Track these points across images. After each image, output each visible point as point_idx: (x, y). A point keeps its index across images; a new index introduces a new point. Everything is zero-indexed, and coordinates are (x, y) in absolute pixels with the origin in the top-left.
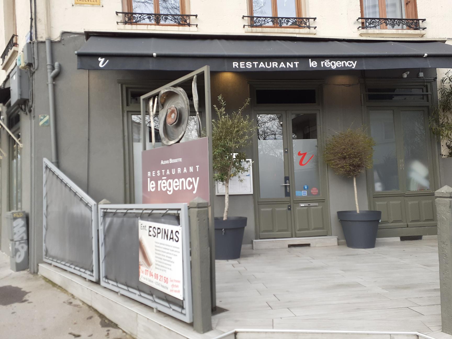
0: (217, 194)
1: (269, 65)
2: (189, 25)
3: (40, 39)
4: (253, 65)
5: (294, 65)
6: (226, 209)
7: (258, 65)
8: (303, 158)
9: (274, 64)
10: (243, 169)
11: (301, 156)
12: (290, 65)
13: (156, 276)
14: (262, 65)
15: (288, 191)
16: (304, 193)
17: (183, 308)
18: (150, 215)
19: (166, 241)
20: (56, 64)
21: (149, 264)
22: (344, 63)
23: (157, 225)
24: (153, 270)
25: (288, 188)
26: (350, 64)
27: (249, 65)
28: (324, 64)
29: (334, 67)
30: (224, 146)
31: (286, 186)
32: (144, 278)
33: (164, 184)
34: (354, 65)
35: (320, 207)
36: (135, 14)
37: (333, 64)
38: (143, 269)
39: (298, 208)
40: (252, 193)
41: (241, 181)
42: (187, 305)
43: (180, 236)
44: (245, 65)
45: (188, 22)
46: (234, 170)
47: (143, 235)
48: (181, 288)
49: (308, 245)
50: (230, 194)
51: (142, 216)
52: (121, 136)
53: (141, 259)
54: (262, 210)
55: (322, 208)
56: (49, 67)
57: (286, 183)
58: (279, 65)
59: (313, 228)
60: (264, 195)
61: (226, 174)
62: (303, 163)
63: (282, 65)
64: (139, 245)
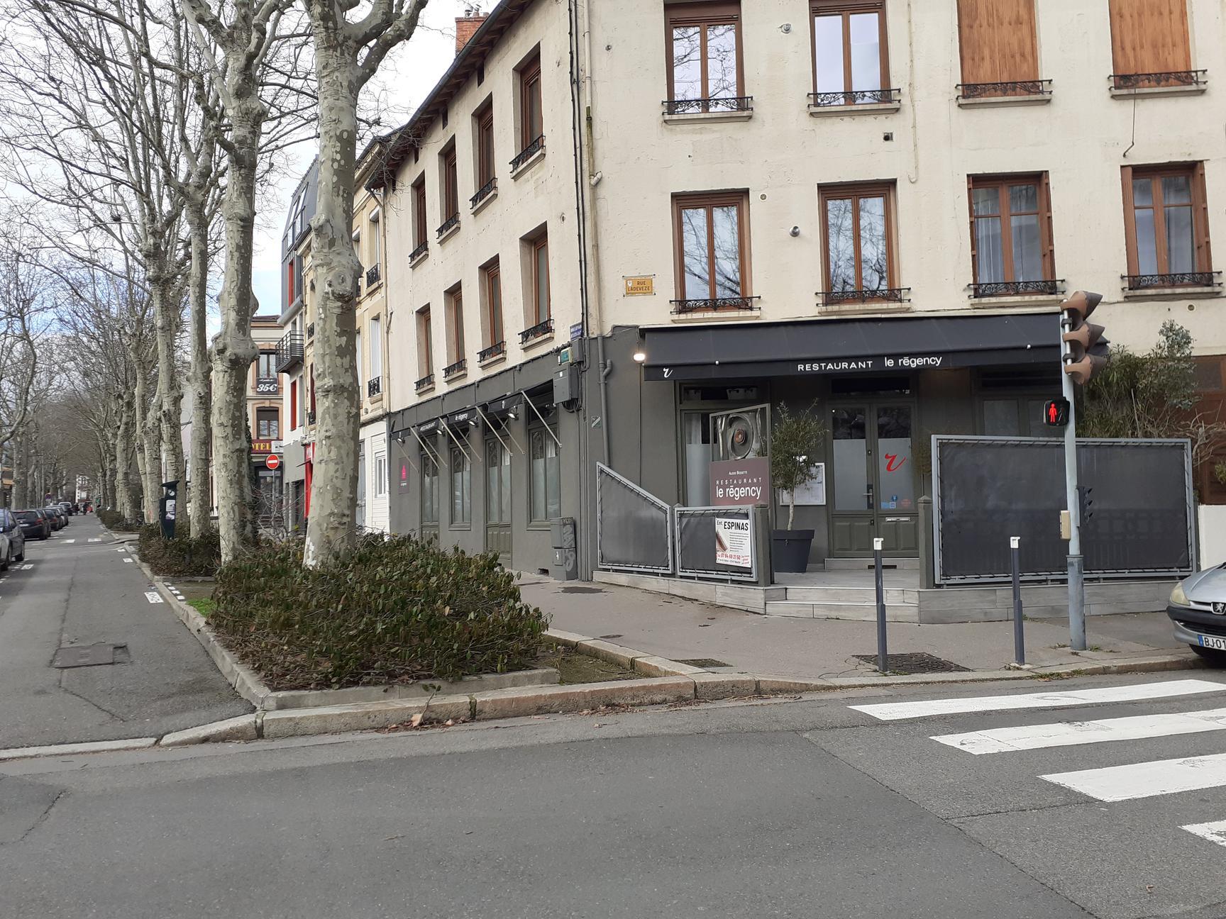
0: (781, 504)
1: (838, 366)
2: (751, 309)
3: (592, 336)
4: (820, 367)
5: (867, 365)
6: (790, 520)
7: (826, 367)
8: (891, 462)
9: (845, 365)
10: (812, 477)
11: (889, 460)
12: (862, 365)
13: (731, 556)
14: (830, 366)
15: (871, 502)
16: (892, 506)
17: (751, 573)
18: (725, 513)
19: (738, 531)
20: (608, 362)
21: (724, 549)
22: (927, 361)
23: (731, 521)
24: (728, 552)
25: (871, 499)
26: (933, 361)
27: (816, 367)
28: (902, 362)
29: (914, 366)
30: (787, 452)
31: (868, 496)
32: (721, 559)
33: (731, 491)
34: (939, 362)
35: (913, 523)
36: (690, 301)
37: (913, 362)
38: (719, 553)
39: (883, 523)
40: (824, 503)
41: (808, 489)
42: (754, 570)
43: (749, 526)
44: (812, 367)
45: (750, 305)
46: (799, 477)
47: (720, 529)
48: (750, 560)
49: (894, 567)
50: (795, 504)
51: (719, 515)
52: (674, 438)
53: (718, 547)
54: (838, 524)
55: (915, 524)
56: (601, 366)
57: (868, 492)
58: (849, 366)
59: (902, 547)
60: (840, 506)
61: (791, 481)
62: (892, 468)
63: (853, 365)
64: (717, 536)
